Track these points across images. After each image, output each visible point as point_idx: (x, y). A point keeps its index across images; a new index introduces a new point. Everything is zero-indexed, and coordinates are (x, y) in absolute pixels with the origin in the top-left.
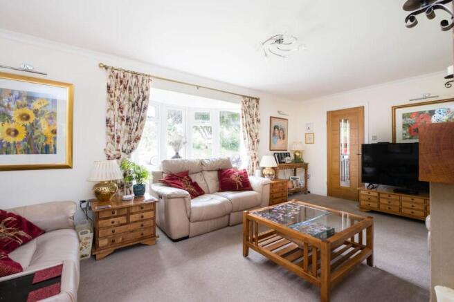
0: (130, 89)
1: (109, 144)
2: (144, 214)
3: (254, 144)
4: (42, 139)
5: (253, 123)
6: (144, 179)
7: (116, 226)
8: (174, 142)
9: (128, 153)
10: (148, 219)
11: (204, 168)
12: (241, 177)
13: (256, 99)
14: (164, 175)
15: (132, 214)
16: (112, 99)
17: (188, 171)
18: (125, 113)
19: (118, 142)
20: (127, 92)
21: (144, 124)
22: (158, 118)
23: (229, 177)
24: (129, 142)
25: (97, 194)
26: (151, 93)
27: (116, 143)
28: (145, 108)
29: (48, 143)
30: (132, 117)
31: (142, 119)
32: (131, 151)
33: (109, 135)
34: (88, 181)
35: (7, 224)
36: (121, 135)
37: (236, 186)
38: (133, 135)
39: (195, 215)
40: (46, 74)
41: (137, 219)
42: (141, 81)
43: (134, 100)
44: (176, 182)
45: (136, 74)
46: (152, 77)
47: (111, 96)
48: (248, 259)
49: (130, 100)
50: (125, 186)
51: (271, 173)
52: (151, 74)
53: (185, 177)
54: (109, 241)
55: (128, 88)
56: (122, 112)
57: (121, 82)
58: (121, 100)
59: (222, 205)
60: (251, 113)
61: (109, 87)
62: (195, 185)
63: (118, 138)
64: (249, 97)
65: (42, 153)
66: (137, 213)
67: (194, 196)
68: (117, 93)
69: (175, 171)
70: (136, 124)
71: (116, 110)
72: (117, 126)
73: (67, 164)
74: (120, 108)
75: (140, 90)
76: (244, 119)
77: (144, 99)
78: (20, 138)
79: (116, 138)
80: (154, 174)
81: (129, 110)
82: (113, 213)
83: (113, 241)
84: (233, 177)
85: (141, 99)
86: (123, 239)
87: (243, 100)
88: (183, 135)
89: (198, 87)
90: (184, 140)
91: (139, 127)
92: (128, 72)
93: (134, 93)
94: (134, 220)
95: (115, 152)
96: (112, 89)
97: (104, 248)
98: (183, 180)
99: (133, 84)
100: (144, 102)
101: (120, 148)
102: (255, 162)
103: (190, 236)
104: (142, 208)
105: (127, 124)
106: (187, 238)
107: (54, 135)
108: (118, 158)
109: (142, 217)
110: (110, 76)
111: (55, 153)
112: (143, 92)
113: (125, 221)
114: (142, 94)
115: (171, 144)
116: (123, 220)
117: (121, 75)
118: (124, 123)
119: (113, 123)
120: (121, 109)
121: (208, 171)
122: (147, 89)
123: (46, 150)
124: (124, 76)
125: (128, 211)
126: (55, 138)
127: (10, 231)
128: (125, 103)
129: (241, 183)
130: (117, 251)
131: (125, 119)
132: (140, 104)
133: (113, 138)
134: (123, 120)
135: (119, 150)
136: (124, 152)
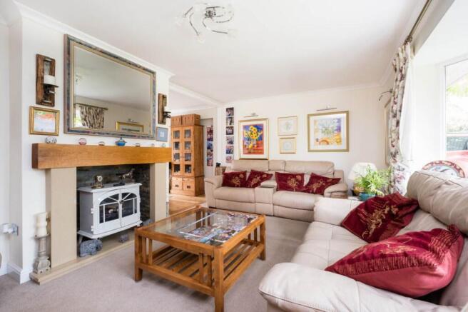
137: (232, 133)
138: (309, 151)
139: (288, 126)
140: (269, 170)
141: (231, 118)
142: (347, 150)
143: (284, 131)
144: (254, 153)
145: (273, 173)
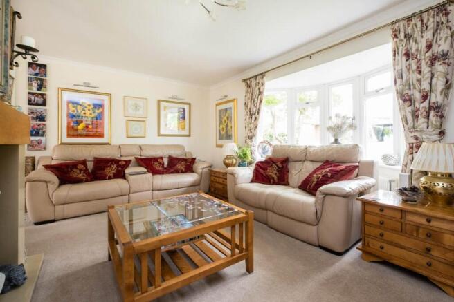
8: (332, 126)
28: (261, 102)
32: (252, 137)
38: (252, 125)
42: (258, 81)
65: (229, 139)
77: (260, 94)
85: (257, 95)
89: (310, 56)
91: (257, 118)
93: (255, 92)
99: (254, 85)
100: (260, 97)
101: (247, 135)
110: (245, 86)
111: (232, 139)
112: (259, 89)
115: (329, 128)
124: (251, 82)
126: (232, 131)
132: (256, 99)
137: (44, 104)
138: (159, 135)
139: (136, 107)
140: (121, 156)
141: (41, 80)
142: (189, 136)
143: (131, 112)
144: (87, 136)
145: (132, 158)
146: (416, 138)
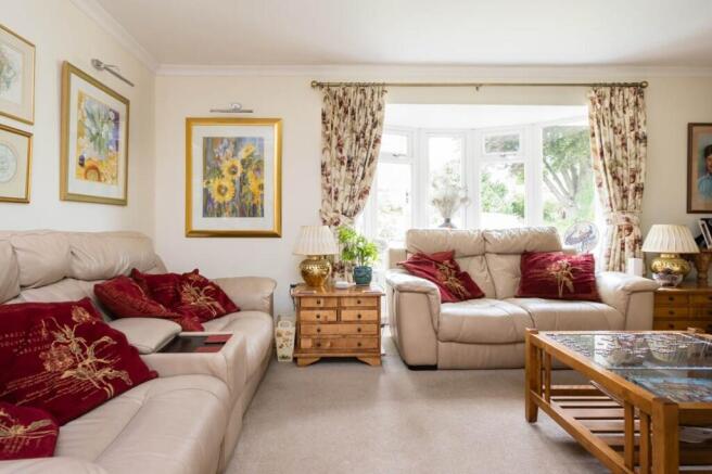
0: (353, 113)
1: (325, 202)
2: (362, 312)
3: (625, 197)
4: (249, 197)
5: (624, 145)
6: (370, 259)
7: (321, 323)
8: (441, 198)
9: (350, 216)
10: (368, 322)
11: (489, 248)
12: (573, 271)
13: (635, 85)
14: (409, 256)
15: (345, 308)
16: (327, 133)
17: (454, 252)
18: (345, 153)
19: (336, 198)
20: (348, 119)
21: (375, 168)
22: (412, 156)
23: (544, 268)
24: (351, 198)
25: (305, 274)
26: (386, 115)
27: (333, 201)
28: (377, 141)
29: (255, 202)
30: (356, 158)
31: (372, 159)
32: (355, 213)
33: (325, 188)
34: (294, 254)
35: (207, 293)
36: (340, 188)
37: (556, 287)
38: (357, 187)
39: (447, 328)
40: (251, 112)
41: (351, 319)
42: (369, 97)
43: (359, 129)
44: (426, 268)
45: (361, 87)
46: (388, 85)
47: (327, 128)
48: (536, 428)
49: (353, 131)
50: (346, 268)
51: (676, 268)
52: (386, 82)
53: (447, 262)
54: (313, 343)
55: (350, 111)
56: (341, 151)
57: (341, 104)
58: (340, 133)
59: (510, 320)
60: (617, 121)
61: (324, 115)
62: (465, 278)
63: (336, 192)
64: (612, 86)
65: (249, 216)
66: (351, 308)
67: (458, 297)
68: (336, 122)
69: (429, 250)
70: (361, 169)
71: (333, 149)
72: (335, 174)
73: (276, 231)
74: (339, 145)
75: (369, 110)
76: (597, 138)
77: (375, 126)
78: (228, 197)
79: (333, 192)
80: (392, 252)
81: (351, 146)
82: (319, 303)
83: (319, 345)
84: (553, 269)
85: (369, 127)
86: (332, 345)
87: (593, 94)
88: (460, 184)
89: (478, 86)
90: (462, 194)
91: (367, 173)
92: (350, 85)
93: (360, 118)
94: (348, 319)
95: (332, 215)
96: (329, 117)
97: (306, 351)
98: (441, 267)
99: (358, 103)
100: (375, 131)
101: (339, 208)
102: (628, 240)
103: (439, 366)
104: (359, 302)
105: (348, 170)
106: (433, 368)
107: (261, 192)
108: (336, 224)
109: (359, 316)
110: (325, 98)
111: (263, 216)
112: (373, 114)
113: (334, 318)
114: (370, 118)
115: (435, 201)
116: (332, 316)
117: (341, 94)
118: (344, 168)
119: (329, 169)
120: (340, 147)
121: (498, 254)
122: (380, 108)
123: (253, 211)
124: (345, 94)
125: (339, 303)
126: (262, 195)
127: (208, 300)
128: (345, 135)
129: (570, 284)
130: (324, 360)
131: (346, 162)
132: (367, 134)
133: (330, 192)
134: (342, 163)
135: (337, 212)
136: (345, 214)
138: (64, 195)
146: (628, 220)
